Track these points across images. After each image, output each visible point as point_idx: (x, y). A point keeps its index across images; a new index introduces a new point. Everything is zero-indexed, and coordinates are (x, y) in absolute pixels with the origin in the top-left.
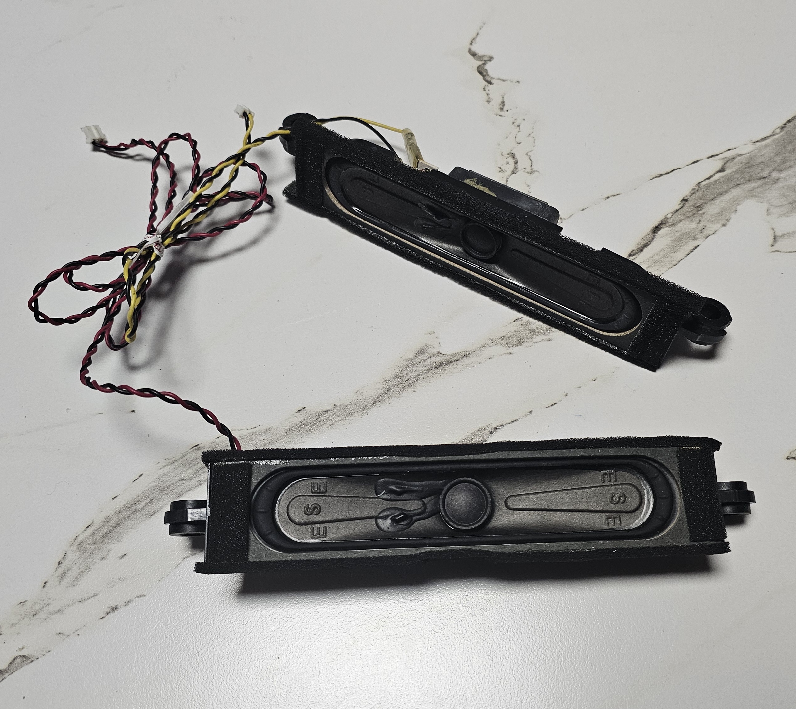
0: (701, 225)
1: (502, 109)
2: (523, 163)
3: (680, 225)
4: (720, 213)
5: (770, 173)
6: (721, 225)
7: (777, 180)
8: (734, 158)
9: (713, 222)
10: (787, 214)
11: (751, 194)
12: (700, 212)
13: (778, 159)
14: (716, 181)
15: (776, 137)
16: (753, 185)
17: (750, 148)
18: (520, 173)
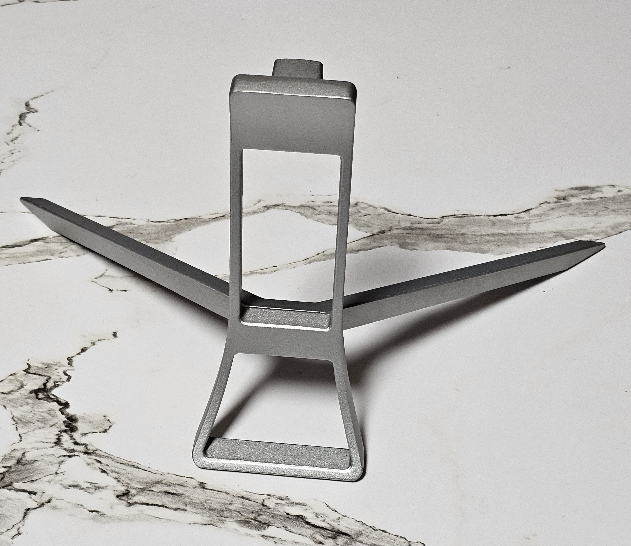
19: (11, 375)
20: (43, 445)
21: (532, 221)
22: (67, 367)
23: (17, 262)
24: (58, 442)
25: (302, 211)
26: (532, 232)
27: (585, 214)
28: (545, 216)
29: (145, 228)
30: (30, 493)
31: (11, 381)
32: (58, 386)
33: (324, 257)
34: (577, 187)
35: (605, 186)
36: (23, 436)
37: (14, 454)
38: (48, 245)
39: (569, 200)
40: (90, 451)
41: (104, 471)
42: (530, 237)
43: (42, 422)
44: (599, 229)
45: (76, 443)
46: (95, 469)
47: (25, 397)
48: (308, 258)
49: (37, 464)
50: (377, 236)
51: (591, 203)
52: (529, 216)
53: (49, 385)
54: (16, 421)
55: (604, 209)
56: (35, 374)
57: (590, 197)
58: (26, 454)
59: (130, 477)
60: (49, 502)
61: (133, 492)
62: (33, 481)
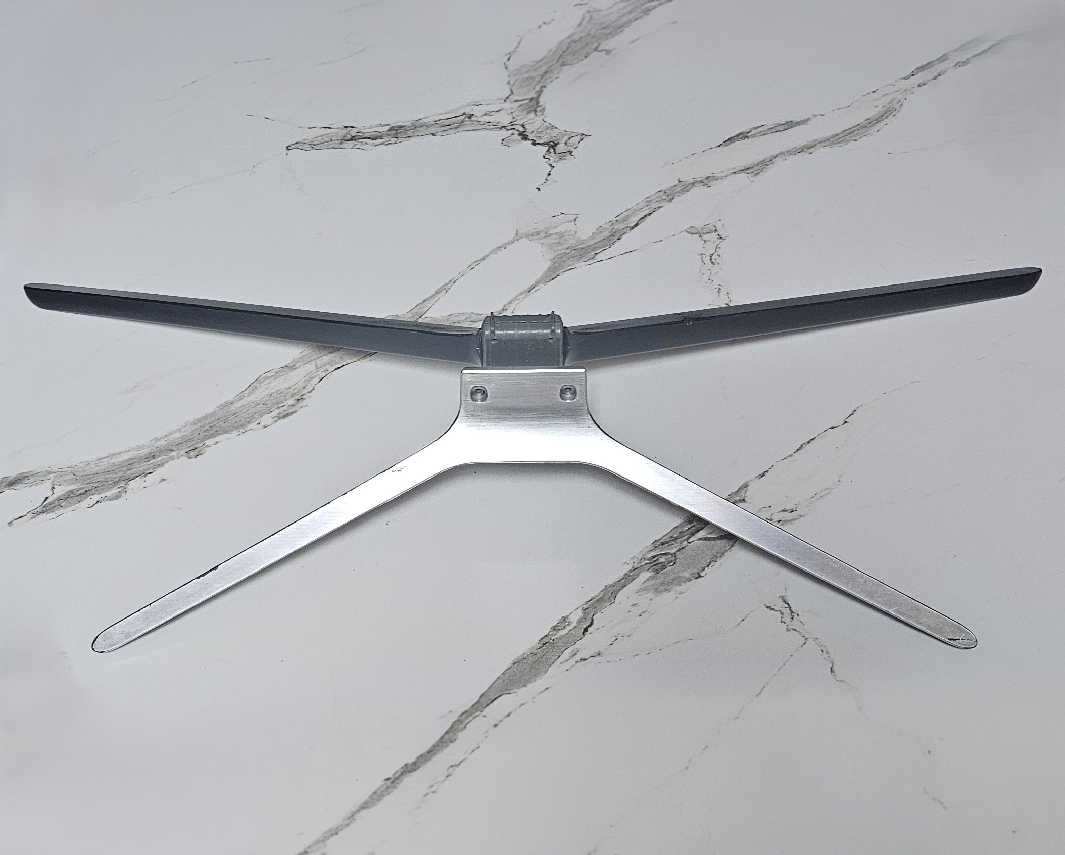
0: (612, 227)
1: (720, 289)
2: (707, 259)
3: (623, 227)
4: (601, 232)
5: (571, 252)
6: (602, 227)
7: (567, 249)
8: (588, 260)
9: (606, 228)
10: (566, 231)
11: (583, 241)
12: (611, 233)
13: (564, 259)
14: (600, 248)
15: (563, 271)
16: (581, 246)
17: (578, 265)
18: (709, 254)
19: (577, 147)
20: (530, 122)
21: (314, 372)
22: (550, 162)
23: (634, 208)
24: (523, 126)
25: (479, 316)
26: (312, 362)
27: (279, 392)
28: (307, 380)
29: (574, 262)
30: (517, 101)
31: (574, 144)
32: (547, 151)
33: (444, 288)
34: (291, 415)
35: (271, 425)
36: (543, 122)
37: (541, 113)
38: (625, 226)
39: (295, 401)
40: (503, 128)
41: (489, 122)
42: (312, 358)
43: (540, 132)
44: (265, 383)
45: (514, 129)
46: (494, 122)
47: (560, 140)
48: (454, 283)
49: (525, 113)
50: (417, 317)
51: (278, 404)
52: (319, 375)
53: (552, 150)
54: (553, 127)
55: (267, 402)
56: (565, 152)
57: (279, 410)
58: (534, 115)
59: (473, 125)
60: (505, 100)
61: (466, 119)
62: (520, 106)
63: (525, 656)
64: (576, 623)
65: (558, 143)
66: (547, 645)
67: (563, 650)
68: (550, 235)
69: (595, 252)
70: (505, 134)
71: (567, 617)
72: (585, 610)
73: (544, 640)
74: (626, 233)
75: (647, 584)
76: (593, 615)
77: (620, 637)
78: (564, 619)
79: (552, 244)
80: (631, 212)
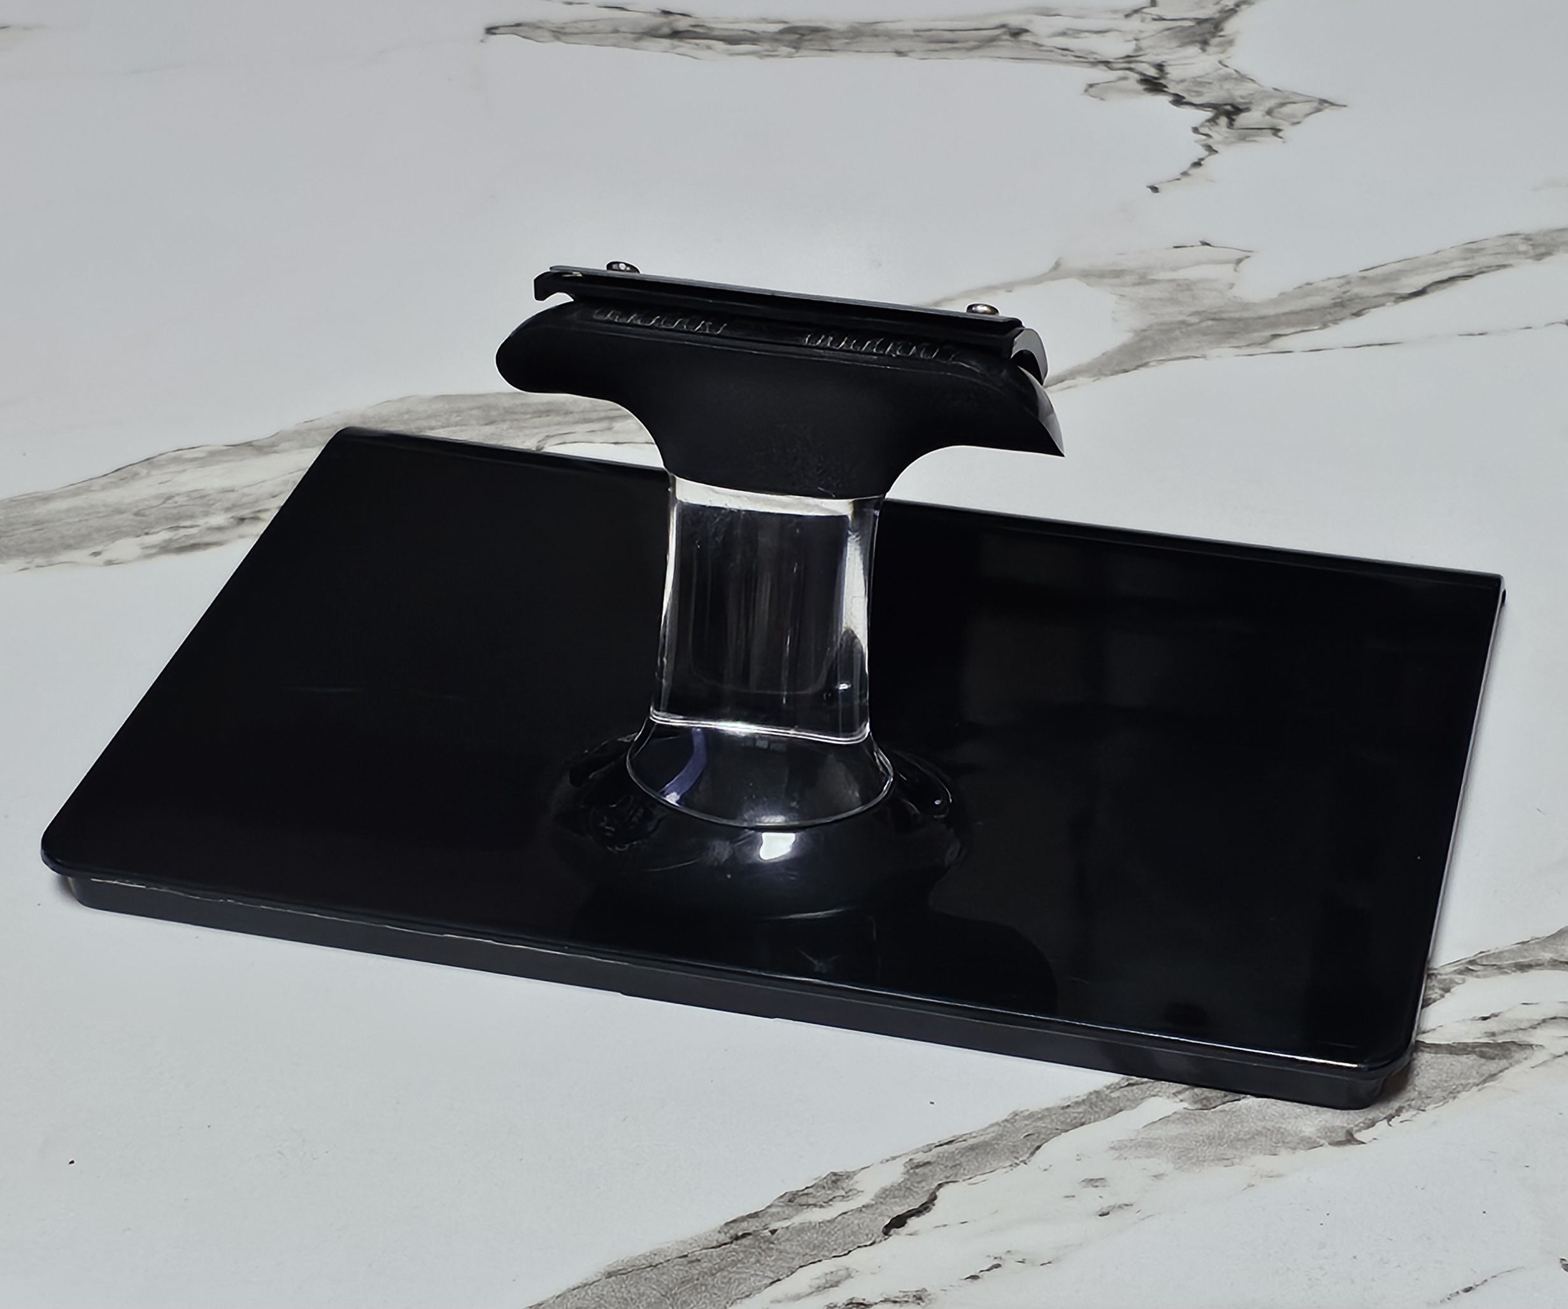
19: (1298, 123)
20: (1181, 61)
22: (1210, 142)
27: (195, 495)
30: (1162, 19)
31: (1292, 116)
32: (1209, 121)
34: (204, 549)
35: (130, 561)
36: (1220, 66)
37: (1219, 49)
38: (1385, 290)
39: (232, 520)
40: (1101, 64)
41: (1065, 49)
43: (1201, 82)
44: (168, 469)
45: (1131, 69)
46: (1081, 50)
47: (1253, 104)
49: (1175, 43)
51: (178, 520)
53: (1223, 120)
54: (1244, 78)
55: (147, 512)
56: (1260, 128)
57: (175, 532)
58: (1200, 51)
59: (1017, 49)
60: (1128, 15)
61: (1005, 37)
62: (1167, 29)
63: (657, 1260)
64: (872, 1196)
65: (1248, 110)
66: (745, 1241)
67: (796, 1263)
68: (1154, 281)
69: (1273, 333)
70: (1100, 75)
71: (849, 1176)
72: (918, 1166)
73: (745, 1224)
74: (1383, 305)
75: (1159, 1132)
76: (940, 1186)
77: (1010, 1264)
78: (836, 1179)
79: (1152, 299)
80: (1413, 265)
